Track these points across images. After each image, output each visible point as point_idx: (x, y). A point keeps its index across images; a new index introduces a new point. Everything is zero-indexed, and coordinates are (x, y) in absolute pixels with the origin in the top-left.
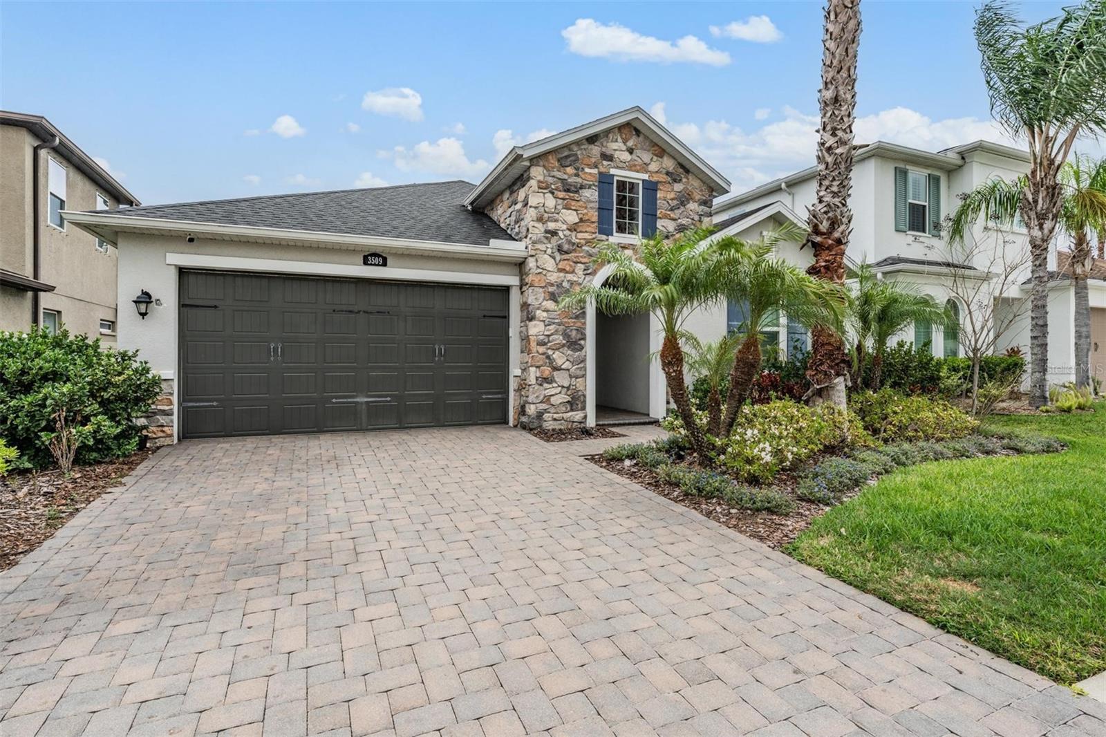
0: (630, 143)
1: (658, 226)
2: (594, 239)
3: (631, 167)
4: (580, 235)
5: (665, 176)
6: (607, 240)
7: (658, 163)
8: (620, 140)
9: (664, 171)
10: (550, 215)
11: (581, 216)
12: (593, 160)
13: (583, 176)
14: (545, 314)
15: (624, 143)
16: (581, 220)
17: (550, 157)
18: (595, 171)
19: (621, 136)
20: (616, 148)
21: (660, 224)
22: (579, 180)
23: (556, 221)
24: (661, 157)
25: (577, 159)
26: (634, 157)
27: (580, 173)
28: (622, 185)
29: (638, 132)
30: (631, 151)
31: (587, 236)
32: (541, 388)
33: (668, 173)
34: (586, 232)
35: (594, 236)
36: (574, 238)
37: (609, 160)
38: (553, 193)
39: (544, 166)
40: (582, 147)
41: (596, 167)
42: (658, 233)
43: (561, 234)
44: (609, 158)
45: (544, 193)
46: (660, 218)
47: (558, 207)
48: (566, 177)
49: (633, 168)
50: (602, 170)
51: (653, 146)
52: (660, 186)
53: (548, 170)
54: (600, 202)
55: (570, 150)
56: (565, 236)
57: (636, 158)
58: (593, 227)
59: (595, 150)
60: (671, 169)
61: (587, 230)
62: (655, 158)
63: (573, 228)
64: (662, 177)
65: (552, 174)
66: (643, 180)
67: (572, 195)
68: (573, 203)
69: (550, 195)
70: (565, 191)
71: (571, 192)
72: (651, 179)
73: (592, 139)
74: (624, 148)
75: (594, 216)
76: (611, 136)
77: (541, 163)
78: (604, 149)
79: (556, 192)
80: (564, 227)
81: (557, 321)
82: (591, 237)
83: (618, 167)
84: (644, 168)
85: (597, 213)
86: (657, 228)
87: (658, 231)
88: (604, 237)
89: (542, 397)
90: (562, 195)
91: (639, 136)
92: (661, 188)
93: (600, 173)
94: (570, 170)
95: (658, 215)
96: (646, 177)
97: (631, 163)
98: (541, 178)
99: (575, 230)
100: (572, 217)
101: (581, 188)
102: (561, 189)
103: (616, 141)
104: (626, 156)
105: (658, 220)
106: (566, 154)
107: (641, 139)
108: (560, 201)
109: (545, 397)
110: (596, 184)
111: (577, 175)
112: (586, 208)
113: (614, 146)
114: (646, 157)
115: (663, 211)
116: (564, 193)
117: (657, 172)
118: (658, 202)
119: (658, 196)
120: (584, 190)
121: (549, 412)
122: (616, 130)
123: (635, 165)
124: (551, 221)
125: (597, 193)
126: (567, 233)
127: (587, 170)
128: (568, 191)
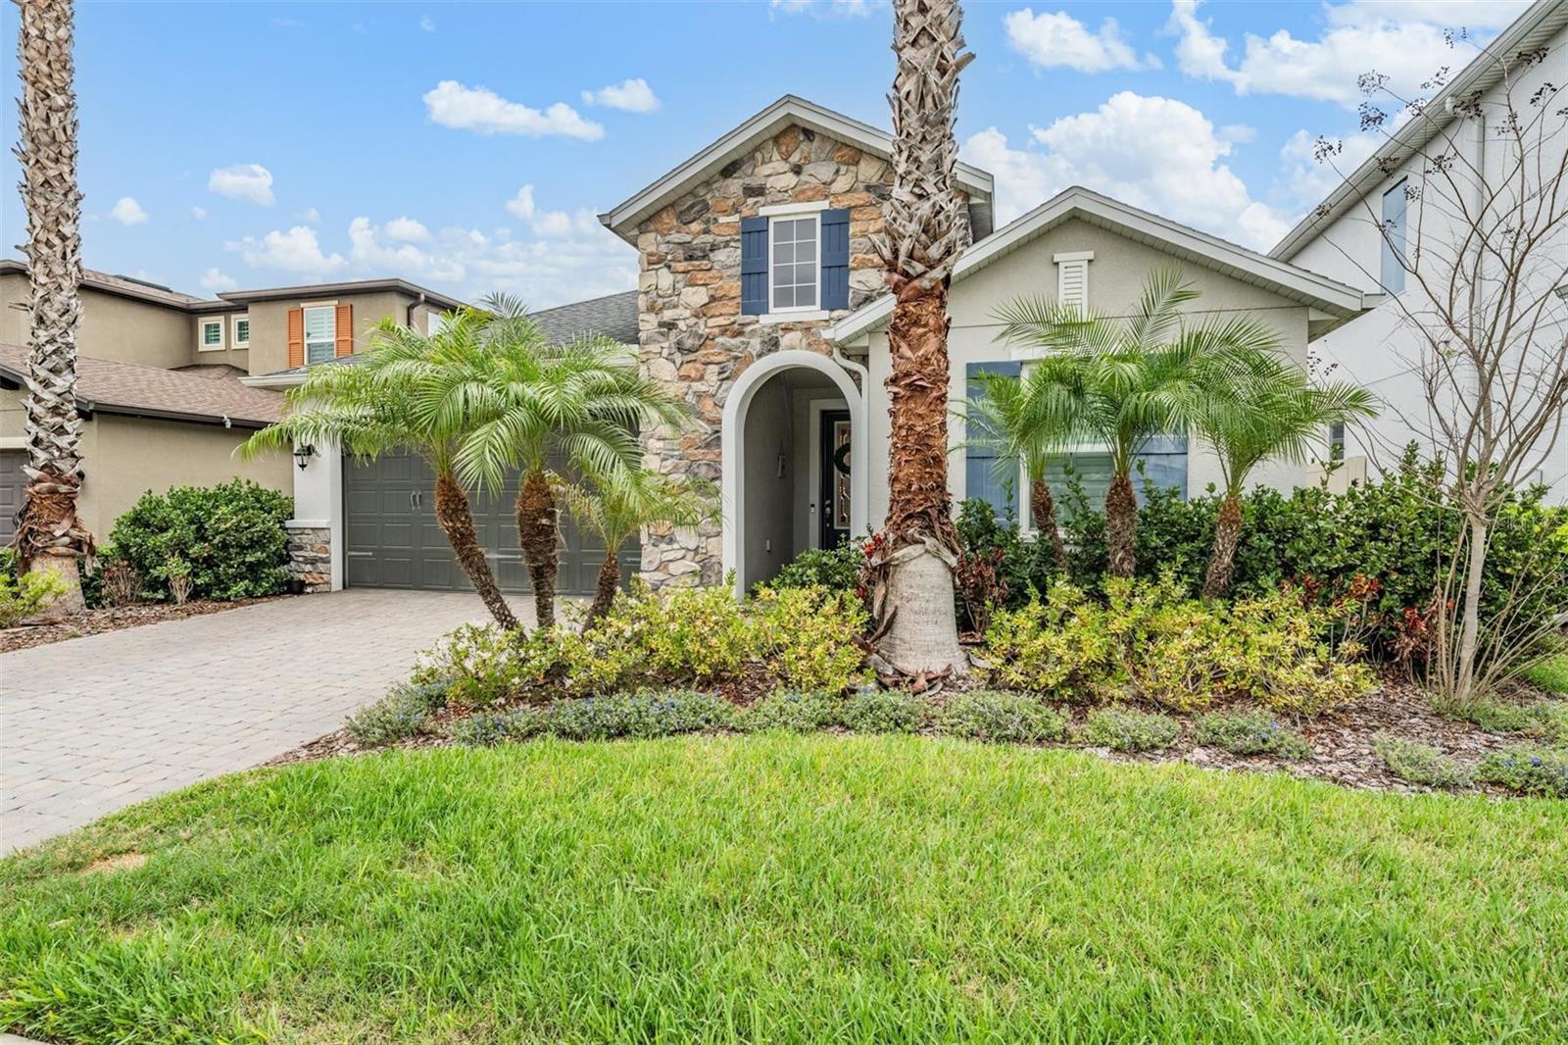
0: (795, 158)
1: (850, 284)
2: (734, 323)
3: (798, 195)
4: (711, 322)
5: (865, 195)
6: (758, 321)
7: (850, 175)
8: (776, 156)
9: (861, 186)
10: (666, 300)
11: (711, 292)
12: (730, 202)
13: (716, 231)
14: (661, 444)
15: (786, 160)
16: (713, 299)
17: (664, 215)
18: (736, 218)
19: (778, 149)
20: (767, 173)
21: (854, 279)
22: (709, 238)
23: (675, 306)
24: (857, 163)
25: (707, 208)
26: (804, 177)
27: (712, 227)
28: (784, 228)
29: (809, 134)
30: (797, 170)
31: (722, 321)
32: (656, 549)
33: (868, 188)
34: (721, 315)
35: (732, 319)
36: (702, 327)
37: (757, 195)
38: (669, 267)
39: (657, 231)
40: (714, 186)
41: (737, 211)
42: (851, 295)
43: (682, 325)
44: (758, 191)
45: (657, 270)
46: (854, 269)
47: (677, 286)
48: (688, 238)
49: (801, 197)
50: (746, 212)
51: (839, 150)
52: (854, 215)
53: (664, 235)
54: (744, 264)
55: (696, 197)
56: (688, 326)
57: (809, 179)
58: (730, 307)
59: (735, 185)
60: (874, 181)
61: (723, 311)
62: (843, 169)
63: (701, 313)
64: (862, 197)
65: (668, 238)
66: (823, 212)
67: (698, 263)
68: (700, 275)
69: (665, 270)
70: (686, 259)
71: (697, 259)
72: (836, 206)
73: (729, 170)
74: (785, 167)
75: (735, 287)
76: (759, 156)
77: (652, 227)
78: (747, 181)
79: (673, 264)
80: (687, 313)
81: (676, 453)
82: (728, 322)
83: (773, 203)
84: (824, 190)
85: (740, 283)
86: (848, 287)
87: (851, 291)
88: (752, 318)
89: (656, 564)
90: (681, 266)
91: (811, 141)
92: (856, 216)
93: (744, 220)
94: (695, 227)
95: (851, 264)
96: (824, 205)
97: (799, 188)
98: (652, 249)
99: (705, 315)
100: (698, 297)
101: (712, 250)
102: (682, 257)
103: (770, 161)
104: (790, 180)
105: (852, 272)
106: (690, 203)
107: (816, 143)
108: (680, 277)
109: (661, 563)
110: (737, 237)
111: (706, 232)
112: (721, 278)
113: (766, 170)
114: (824, 172)
115: (861, 256)
116: (685, 263)
117: (848, 191)
118: (851, 241)
119: (851, 231)
120: (716, 252)
121: (668, 585)
122: (771, 143)
123: (803, 192)
124: (669, 308)
125: (739, 252)
126: (693, 320)
127: (722, 220)
128: (691, 258)
